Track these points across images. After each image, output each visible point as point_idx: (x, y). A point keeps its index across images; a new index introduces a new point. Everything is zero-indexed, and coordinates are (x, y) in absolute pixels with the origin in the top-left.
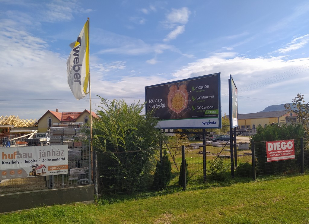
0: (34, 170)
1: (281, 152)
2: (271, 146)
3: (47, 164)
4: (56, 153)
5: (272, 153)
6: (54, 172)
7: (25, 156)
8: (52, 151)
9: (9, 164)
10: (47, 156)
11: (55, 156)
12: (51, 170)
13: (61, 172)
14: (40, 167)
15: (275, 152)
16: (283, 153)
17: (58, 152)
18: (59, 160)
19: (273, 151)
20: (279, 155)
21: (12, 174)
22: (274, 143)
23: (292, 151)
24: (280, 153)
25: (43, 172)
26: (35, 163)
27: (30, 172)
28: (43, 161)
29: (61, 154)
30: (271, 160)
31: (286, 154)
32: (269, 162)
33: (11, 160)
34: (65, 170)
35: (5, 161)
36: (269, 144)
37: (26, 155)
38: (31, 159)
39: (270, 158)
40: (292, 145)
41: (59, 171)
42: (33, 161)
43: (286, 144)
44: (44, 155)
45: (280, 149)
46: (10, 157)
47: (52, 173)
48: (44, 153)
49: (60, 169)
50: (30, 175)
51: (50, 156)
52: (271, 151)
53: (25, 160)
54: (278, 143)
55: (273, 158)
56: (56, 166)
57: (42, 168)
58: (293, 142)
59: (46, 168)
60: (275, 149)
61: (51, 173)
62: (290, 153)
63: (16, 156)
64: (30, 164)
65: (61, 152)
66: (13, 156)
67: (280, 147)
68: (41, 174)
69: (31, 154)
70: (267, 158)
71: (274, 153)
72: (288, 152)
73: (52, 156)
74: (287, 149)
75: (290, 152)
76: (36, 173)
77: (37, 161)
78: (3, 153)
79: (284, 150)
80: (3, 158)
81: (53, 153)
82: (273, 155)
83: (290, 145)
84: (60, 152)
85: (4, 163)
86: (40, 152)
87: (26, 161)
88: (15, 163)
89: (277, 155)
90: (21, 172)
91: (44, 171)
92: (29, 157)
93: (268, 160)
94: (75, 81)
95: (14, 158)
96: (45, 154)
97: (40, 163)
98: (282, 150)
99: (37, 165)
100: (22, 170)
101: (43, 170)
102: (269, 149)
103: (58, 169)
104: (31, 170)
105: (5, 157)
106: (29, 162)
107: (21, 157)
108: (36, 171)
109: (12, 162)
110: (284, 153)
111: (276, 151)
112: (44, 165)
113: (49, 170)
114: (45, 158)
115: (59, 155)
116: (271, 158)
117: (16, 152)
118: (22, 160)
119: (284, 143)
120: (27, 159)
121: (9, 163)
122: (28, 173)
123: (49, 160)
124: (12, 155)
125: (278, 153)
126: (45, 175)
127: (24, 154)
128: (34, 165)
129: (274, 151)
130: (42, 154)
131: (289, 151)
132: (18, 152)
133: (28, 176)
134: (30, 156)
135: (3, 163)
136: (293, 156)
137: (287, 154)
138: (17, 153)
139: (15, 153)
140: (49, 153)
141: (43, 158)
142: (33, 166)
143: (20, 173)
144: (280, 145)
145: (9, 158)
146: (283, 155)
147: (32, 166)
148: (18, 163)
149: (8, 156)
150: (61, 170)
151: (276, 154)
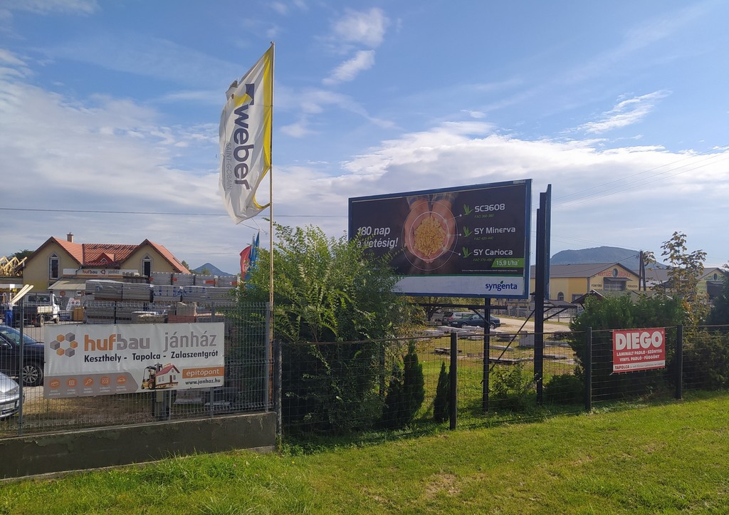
0: (153, 377)
1: (640, 353)
2: (622, 341)
3: (181, 363)
4: (200, 340)
5: (623, 354)
6: (195, 383)
7: (133, 346)
8: (193, 336)
9: (100, 361)
10: (182, 346)
11: (197, 346)
12: (189, 377)
13: (210, 382)
14: (167, 370)
15: (629, 354)
16: (643, 356)
17: (204, 338)
18: (207, 355)
19: (625, 350)
20: (636, 358)
21: (105, 385)
22: (628, 335)
23: (660, 351)
24: (639, 356)
25: (171, 382)
26: (154, 362)
27: (144, 381)
28: (172, 357)
29: (209, 344)
30: (621, 369)
31: (649, 357)
32: (616, 374)
33: (102, 353)
34: (218, 378)
35: (92, 354)
36: (619, 336)
37: (137, 343)
38: (146, 352)
39: (619, 365)
40: (661, 339)
41: (204, 379)
42: (151, 357)
43: (650, 337)
44: (174, 344)
45: (638, 347)
46: (102, 346)
47: (191, 383)
48: (174, 339)
49: (206, 376)
50: (143, 388)
51: (187, 346)
52: (621, 351)
53: (134, 354)
54: (636, 335)
55: (625, 365)
56: (200, 369)
57: (170, 373)
58: (663, 332)
59: (178, 372)
60: (629, 348)
61: (187, 383)
62: (656, 357)
63: (115, 344)
64: (146, 363)
65: (210, 339)
66: (108, 344)
67: (639, 343)
68: (167, 386)
69: (148, 340)
70: (614, 366)
71: (626, 354)
72: (652, 354)
73: (192, 346)
74: (652, 347)
75: (656, 354)
76: (157, 383)
77: (159, 357)
78: (86, 337)
79: (646, 350)
80: (86, 349)
81: (195, 338)
82: (624, 359)
83: (657, 339)
84: (209, 337)
85: (89, 359)
86: (167, 338)
87: (135, 357)
88: (111, 359)
89: (632, 358)
90: (124, 380)
91: (175, 379)
92: (142, 347)
93: (614, 370)
94: (237, 182)
95: (111, 349)
96: (177, 342)
97: (165, 362)
98: (641, 349)
99: (160, 366)
100: (127, 376)
101: (171, 376)
102: (619, 347)
103: (203, 376)
104: (147, 377)
105: (90, 344)
106: (143, 358)
107: (125, 347)
108: (157, 378)
109: (106, 358)
110: (646, 354)
111: (632, 350)
112: (174, 367)
113: (185, 376)
114: (177, 351)
115: (207, 345)
116: (621, 365)
117: (115, 335)
118: (128, 353)
119: (646, 334)
120: (139, 352)
121: (98, 359)
122: (140, 384)
123: (184, 356)
124: (105, 341)
125: (634, 356)
126: (175, 387)
127: (131, 340)
128: (153, 366)
129: (627, 351)
130: (169, 341)
131: (655, 351)
132: (119, 336)
133: (139, 390)
134: (145, 345)
135: (86, 358)
136: (662, 363)
137: (652, 357)
138: (116, 338)
139: (111, 337)
140: (184, 339)
141: (173, 350)
142: (150, 368)
143: (122, 383)
144: (639, 338)
145: (99, 348)
146: (643, 360)
147: (148, 368)
148: (119, 359)
149: (96, 345)
150: (208, 378)
151: (630, 357)
